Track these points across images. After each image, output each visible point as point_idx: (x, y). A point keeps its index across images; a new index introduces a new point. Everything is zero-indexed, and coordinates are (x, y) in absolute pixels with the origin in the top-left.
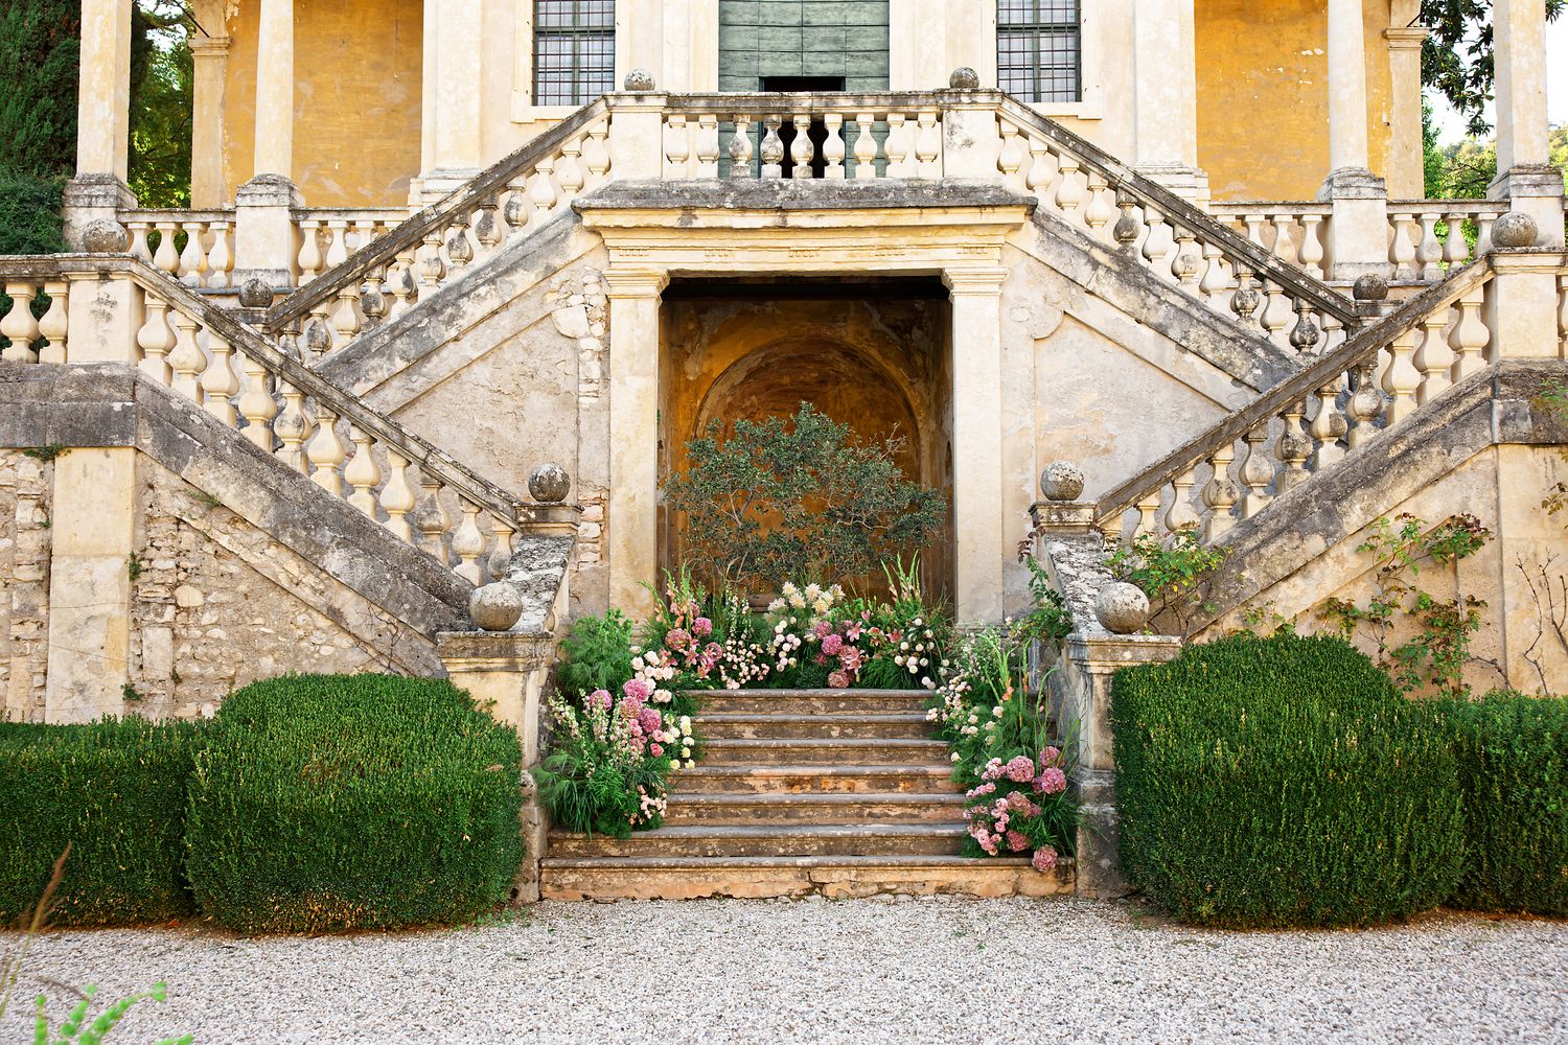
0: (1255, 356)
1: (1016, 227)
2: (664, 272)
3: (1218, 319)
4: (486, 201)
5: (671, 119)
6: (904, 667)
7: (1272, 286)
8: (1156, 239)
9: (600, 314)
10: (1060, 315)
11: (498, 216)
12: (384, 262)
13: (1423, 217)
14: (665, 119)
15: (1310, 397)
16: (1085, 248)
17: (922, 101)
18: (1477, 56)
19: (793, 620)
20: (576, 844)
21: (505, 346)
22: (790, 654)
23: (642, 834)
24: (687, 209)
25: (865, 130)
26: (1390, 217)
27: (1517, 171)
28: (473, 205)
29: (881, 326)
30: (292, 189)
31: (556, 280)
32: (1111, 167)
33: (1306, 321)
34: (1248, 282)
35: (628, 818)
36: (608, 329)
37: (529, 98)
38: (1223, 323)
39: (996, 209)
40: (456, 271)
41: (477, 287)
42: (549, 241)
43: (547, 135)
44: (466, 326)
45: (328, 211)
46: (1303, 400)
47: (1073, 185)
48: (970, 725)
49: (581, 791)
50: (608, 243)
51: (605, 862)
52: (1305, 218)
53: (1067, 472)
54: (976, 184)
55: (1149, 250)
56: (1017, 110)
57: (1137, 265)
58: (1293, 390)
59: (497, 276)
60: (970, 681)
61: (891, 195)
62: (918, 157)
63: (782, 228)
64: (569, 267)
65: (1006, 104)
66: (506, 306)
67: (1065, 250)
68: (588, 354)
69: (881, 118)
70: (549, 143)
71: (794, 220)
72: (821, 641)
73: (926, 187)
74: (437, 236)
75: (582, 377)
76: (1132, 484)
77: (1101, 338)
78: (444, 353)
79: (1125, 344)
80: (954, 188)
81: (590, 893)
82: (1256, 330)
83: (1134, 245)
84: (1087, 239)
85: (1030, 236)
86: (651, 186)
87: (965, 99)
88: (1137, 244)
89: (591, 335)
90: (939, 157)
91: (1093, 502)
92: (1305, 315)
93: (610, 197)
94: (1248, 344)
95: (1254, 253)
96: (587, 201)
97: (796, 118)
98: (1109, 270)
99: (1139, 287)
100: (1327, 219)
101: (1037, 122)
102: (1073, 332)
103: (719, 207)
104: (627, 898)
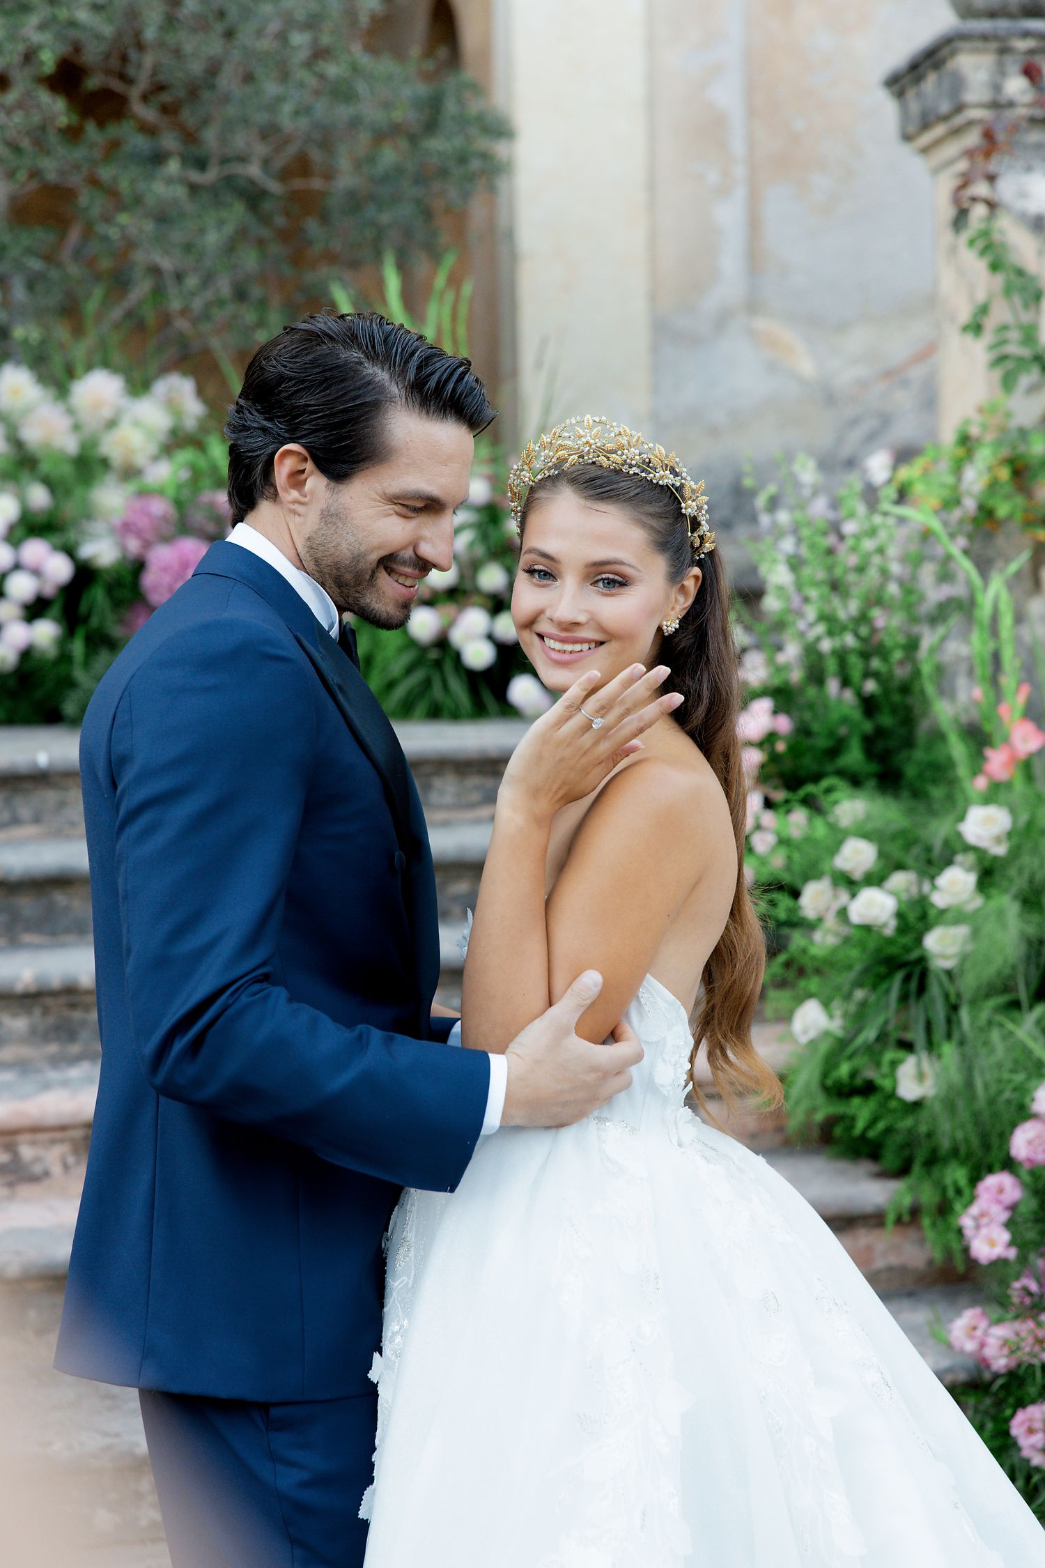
6: (442, 643)
19: (39, 496)
22: (35, 609)
48: (850, 884)
60: (783, 696)
72: (139, 566)
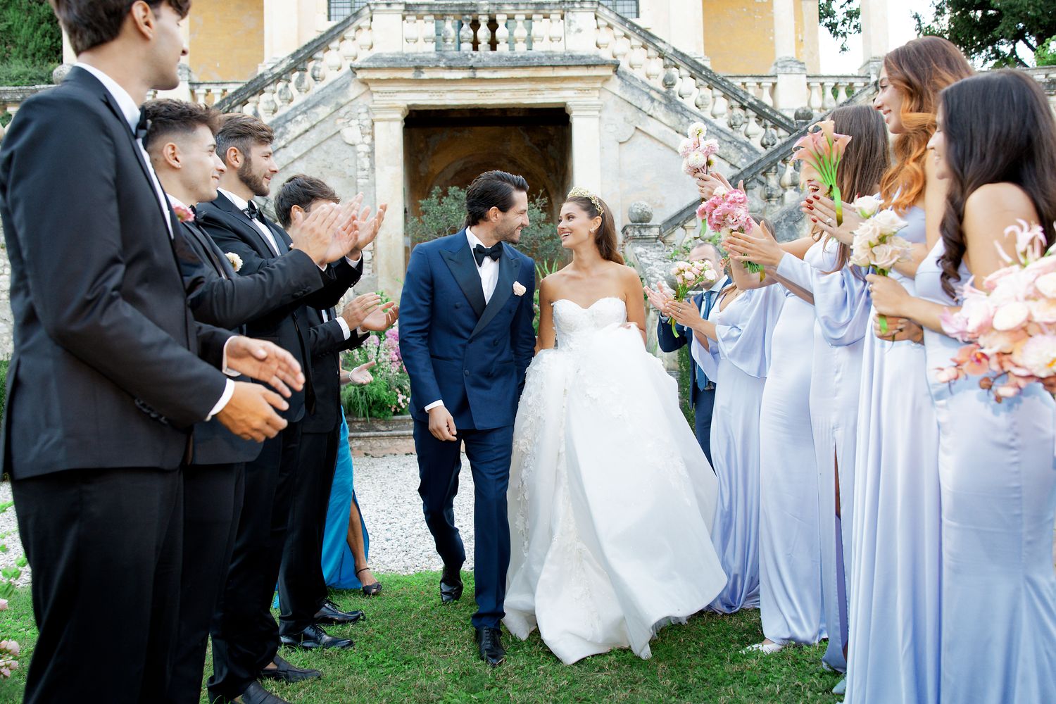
0: (742, 152)
1: (606, 79)
2: (405, 105)
3: (721, 131)
4: (301, 66)
5: (407, 18)
7: (751, 113)
8: (685, 85)
9: (368, 131)
10: (633, 128)
11: (308, 75)
12: (241, 103)
13: (825, 84)
14: (404, 18)
15: (780, 163)
16: (646, 91)
17: (552, 7)
18: (844, 10)
20: (360, 424)
21: (313, 150)
23: (399, 417)
24: (418, 68)
25: (520, 24)
26: (808, 84)
27: (873, 60)
28: (292, 69)
29: (530, 144)
30: (190, 71)
31: (342, 111)
32: (660, 45)
33: (769, 132)
34: (738, 111)
35: (390, 408)
36: (373, 139)
37: (326, 17)
38: (724, 133)
39: (597, 68)
40: (284, 107)
41: (296, 116)
42: (338, 89)
43: (335, 27)
44: (290, 139)
45: (211, 83)
46: (776, 165)
47: (639, 55)
49: (362, 393)
50: (372, 89)
51: (377, 433)
52: (763, 84)
53: (643, 207)
54: (585, 54)
55: (683, 92)
56: (607, 12)
57: (675, 100)
58: (771, 159)
59: (309, 109)
61: (536, 60)
62: (551, 39)
63: (473, 79)
64: (350, 104)
65: (600, 9)
66: (313, 127)
67: (636, 91)
68: (362, 154)
69: (529, 18)
70: (335, 32)
71: (480, 74)
73: (556, 56)
74: (272, 87)
75: (359, 167)
76: (681, 213)
77: (656, 143)
78: (278, 155)
79: (670, 145)
80: (572, 57)
81: (368, 452)
82: (743, 138)
83: (673, 89)
84: (647, 85)
85: (615, 85)
86: (397, 56)
87: (577, 5)
88: (676, 88)
89: (364, 143)
90: (563, 39)
91: (659, 224)
92: (769, 129)
93: (372, 61)
94: (738, 145)
95: (741, 94)
96: (359, 64)
97: (480, 17)
98: (660, 103)
99: (677, 112)
100: (774, 85)
101: (618, 19)
102: (641, 139)
103: (437, 67)
104: (391, 454)
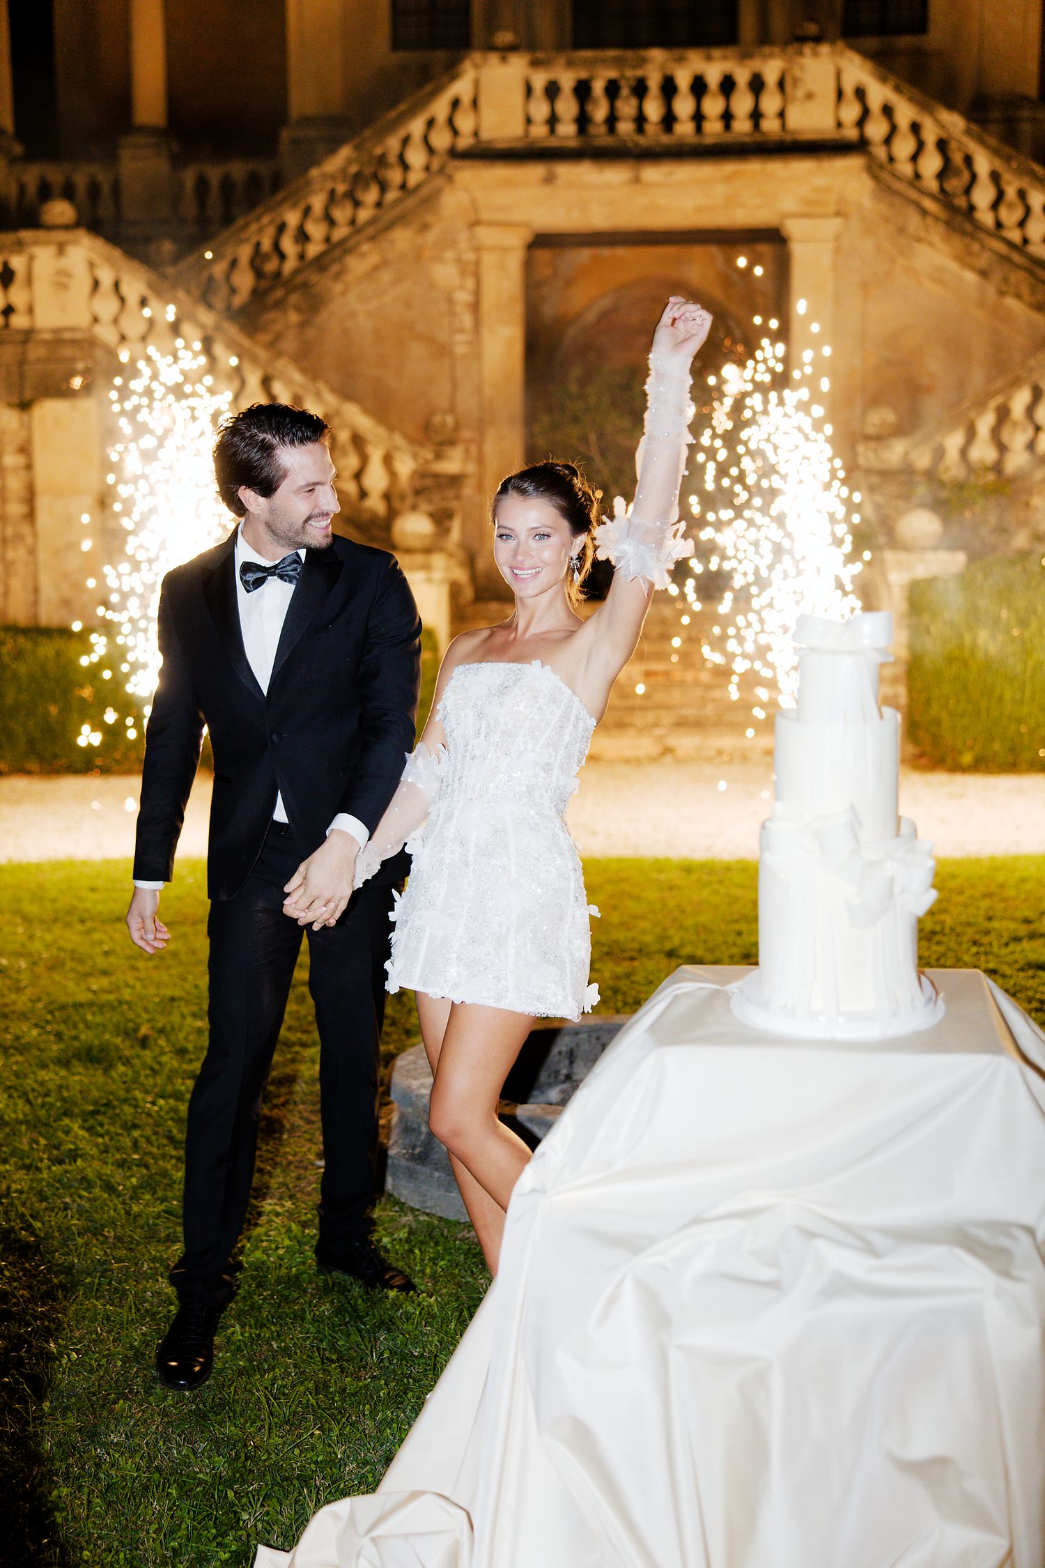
5: (533, 79)
9: (471, 268)
10: (889, 263)
14: (528, 80)
16: (915, 199)
29: (724, 269)
31: (430, 238)
32: (944, 117)
36: (478, 283)
37: (389, 42)
41: (358, 245)
42: (424, 200)
43: (419, 100)
44: (352, 281)
54: (816, 138)
63: (636, 185)
66: (385, 263)
67: (898, 200)
68: (462, 306)
70: (421, 106)
71: (646, 177)
73: (769, 142)
75: (458, 328)
78: (334, 304)
80: (795, 143)
84: (917, 189)
85: (864, 189)
86: (516, 146)
87: (807, 52)
89: (462, 288)
90: (782, 109)
97: (649, 75)
98: (937, 218)
99: (964, 233)
101: (876, 72)
102: (900, 278)
